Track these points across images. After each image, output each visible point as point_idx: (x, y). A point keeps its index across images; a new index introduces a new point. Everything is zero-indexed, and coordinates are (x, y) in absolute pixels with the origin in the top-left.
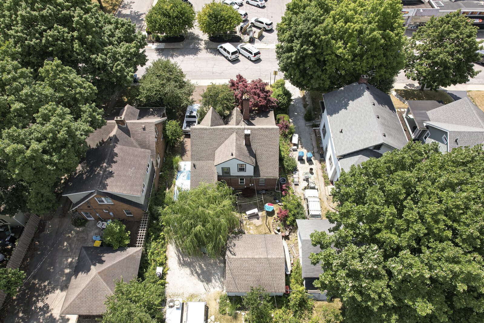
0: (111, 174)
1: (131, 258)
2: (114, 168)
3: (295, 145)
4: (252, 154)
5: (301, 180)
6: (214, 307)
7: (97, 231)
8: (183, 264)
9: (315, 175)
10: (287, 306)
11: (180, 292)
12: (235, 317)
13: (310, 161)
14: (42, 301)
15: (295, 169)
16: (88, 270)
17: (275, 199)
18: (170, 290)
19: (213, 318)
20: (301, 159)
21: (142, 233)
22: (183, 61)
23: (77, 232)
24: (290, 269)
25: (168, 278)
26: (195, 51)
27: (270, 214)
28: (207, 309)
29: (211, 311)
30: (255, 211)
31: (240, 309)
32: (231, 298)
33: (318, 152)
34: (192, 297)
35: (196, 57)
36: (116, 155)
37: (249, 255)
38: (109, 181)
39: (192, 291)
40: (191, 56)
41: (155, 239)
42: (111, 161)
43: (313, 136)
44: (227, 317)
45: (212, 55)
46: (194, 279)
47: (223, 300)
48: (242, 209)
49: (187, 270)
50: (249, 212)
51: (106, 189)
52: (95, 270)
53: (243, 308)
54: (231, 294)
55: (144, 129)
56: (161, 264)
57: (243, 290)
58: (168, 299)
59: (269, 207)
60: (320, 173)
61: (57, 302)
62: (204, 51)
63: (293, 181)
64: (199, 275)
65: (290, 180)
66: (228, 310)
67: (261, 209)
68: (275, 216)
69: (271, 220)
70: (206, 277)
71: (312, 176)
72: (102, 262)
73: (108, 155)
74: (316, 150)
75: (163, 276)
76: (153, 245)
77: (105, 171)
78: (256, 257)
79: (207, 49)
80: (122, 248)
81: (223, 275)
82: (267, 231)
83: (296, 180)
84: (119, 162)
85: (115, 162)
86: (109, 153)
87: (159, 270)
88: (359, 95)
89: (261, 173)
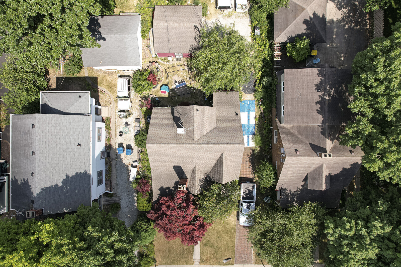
0: (318, 87)
1: (282, 30)
2: (317, 96)
3: (135, 167)
6: (211, 8)
11: (239, 19)
14: (345, 13)
18: (247, 20)
29: (213, 6)
33: (112, 160)
36: (319, 112)
38: (318, 79)
42: (322, 102)
43: (113, 182)
51: (318, 70)
55: (296, 151)
61: (333, 12)
68: (160, 84)
73: (327, 111)
74: (113, 163)
75: (254, 28)
76: (266, 52)
77: (325, 90)
85: (317, 103)
86: (327, 113)
87: (257, 32)
88: (47, 191)
89: (170, 111)
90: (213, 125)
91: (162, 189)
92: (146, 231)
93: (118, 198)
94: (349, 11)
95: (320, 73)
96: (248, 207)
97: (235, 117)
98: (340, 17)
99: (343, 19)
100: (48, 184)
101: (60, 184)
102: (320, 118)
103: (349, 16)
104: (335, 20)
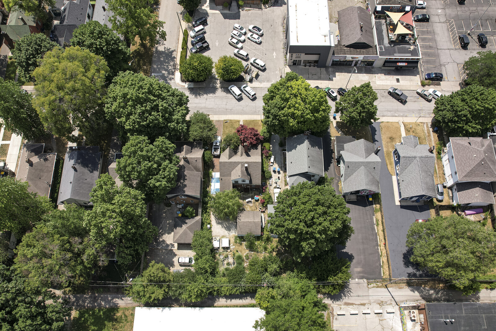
0: (185, 186)
1: (197, 222)
2: (186, 183)
3: (272, 163)
4: (249, 174)
5: (273, 183)
6: (232, 240)
7: (177, 209)
8: (218, 223)
9: (280, 180)
10: (262, 240)
11: (218, 235)
12: (241, 244)
13: (279, 172)
14: (161, 238)
15: (271, 177)
16: (181, 226)
17: (260, 193)
18: (214, 234)
19: (232, 244)
20: (274, 171)
21: (200, 210)
22: (207, 99)
23: (168, 210)
24: (264, 225)
25: (212, 229)
26: (213, 90)
27: (257, 201)
28: (229, 241)
29: (231, 242)
30: (250, 199)
31: (243, 241)
32: (239, 237)
34: (223, 237)
35: (214, 95)
36: (186, 176)
37: (247, 220)
38: (185, 189)
39: (223, 234)
40: (211, 95)
41: (205, 213)
42: (184, 179)
43: (282, 156)
44: (238, 244)
45: (224, 94)
46: (224, 230)
47: (236, 237)
48: (244, 199)
49: (220, 226)
50: (247, 200)
52: (184, 227)
53: (244, 241)
54: (239, 236)
55: (196, 161)
56: (209, 224)
57: (244, 234)
58: (214, 238)
59: (256, 197)
60: (283, 179)
62: (220, 90)
63: (269, 184)
64: (225, 228)
65: (268, 183)
66: (238, 241)
67: (253, 198)
68: (259, 202)
69: (257, 203)
70: (228, 229)
71: (279, 181)
72: (186, 223)
73: (183, 176)
74: (283, 165)
75: (211, 228)
76: (205, 215)
77: (183, 184)
78: (250, 221)
79: (221, 88)
80: (193, 217)
81: (236, 227)
82: (255, 209)
83: (271, 183)
84: (188, 179)
85: (186, 180)
87: (209, 226)
88: (302, 142)
89: (253, 182)
90: (232, 173)
91: (257, 149)
92: (264, 132)
93: (280, 149)
94: (159, 239)
95: (184, 192)
96: (216, 143)
97: (223, 178)
98: (164, 236)
99: (162, 235)
100: (302, 145)
101: (298, 146)
102: (185, 173)
103: (159, 236)
104: (167, 234)
